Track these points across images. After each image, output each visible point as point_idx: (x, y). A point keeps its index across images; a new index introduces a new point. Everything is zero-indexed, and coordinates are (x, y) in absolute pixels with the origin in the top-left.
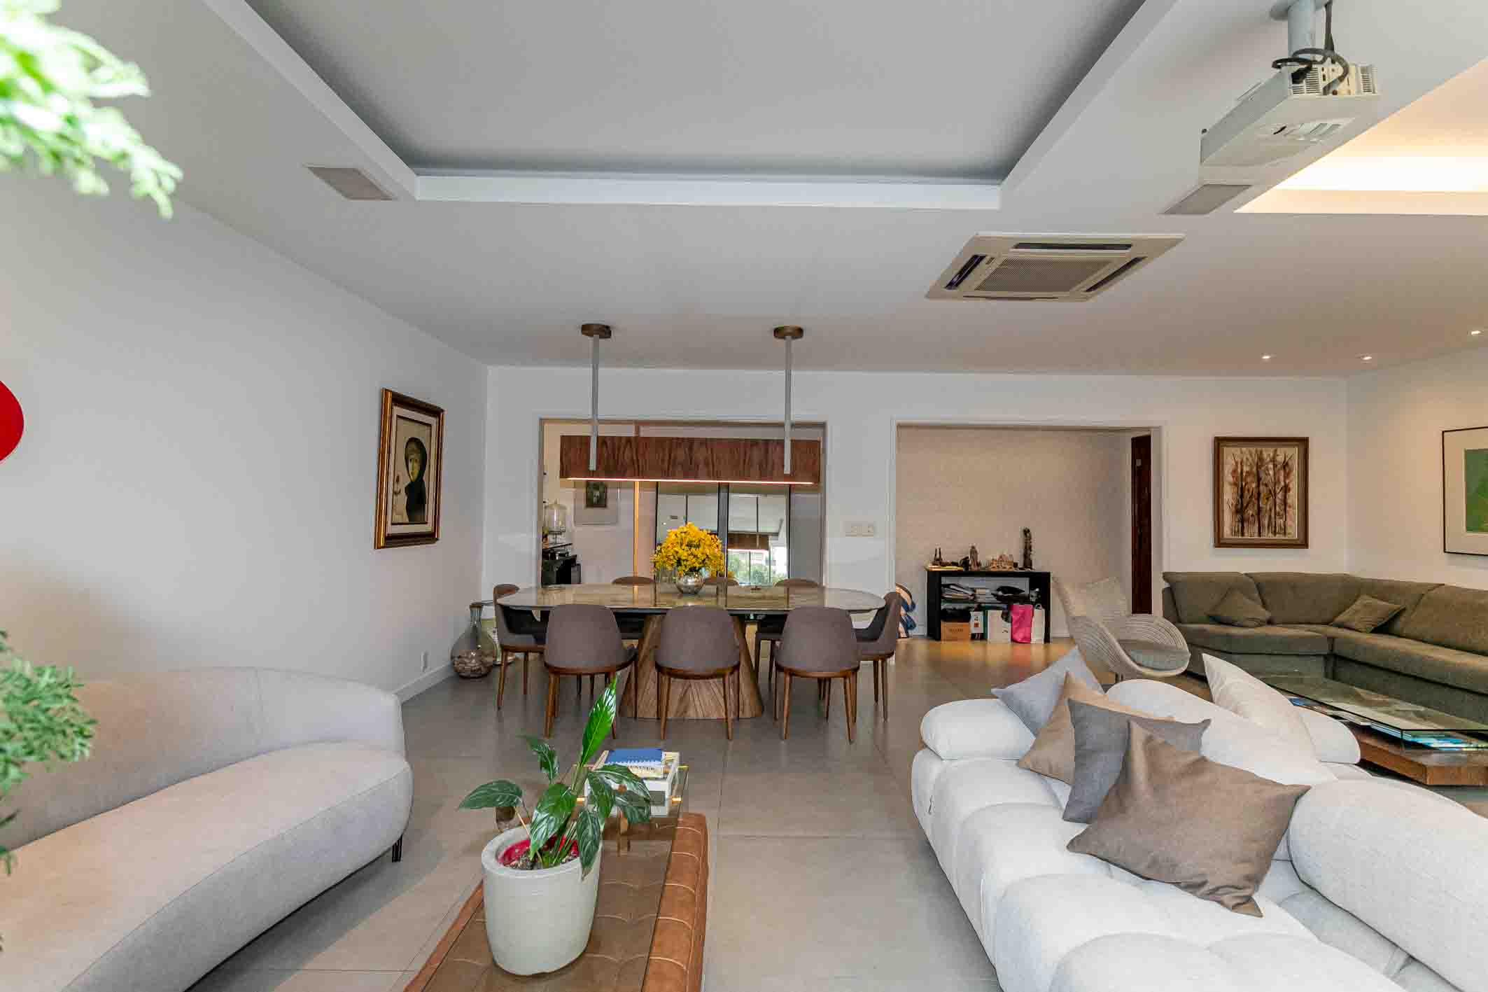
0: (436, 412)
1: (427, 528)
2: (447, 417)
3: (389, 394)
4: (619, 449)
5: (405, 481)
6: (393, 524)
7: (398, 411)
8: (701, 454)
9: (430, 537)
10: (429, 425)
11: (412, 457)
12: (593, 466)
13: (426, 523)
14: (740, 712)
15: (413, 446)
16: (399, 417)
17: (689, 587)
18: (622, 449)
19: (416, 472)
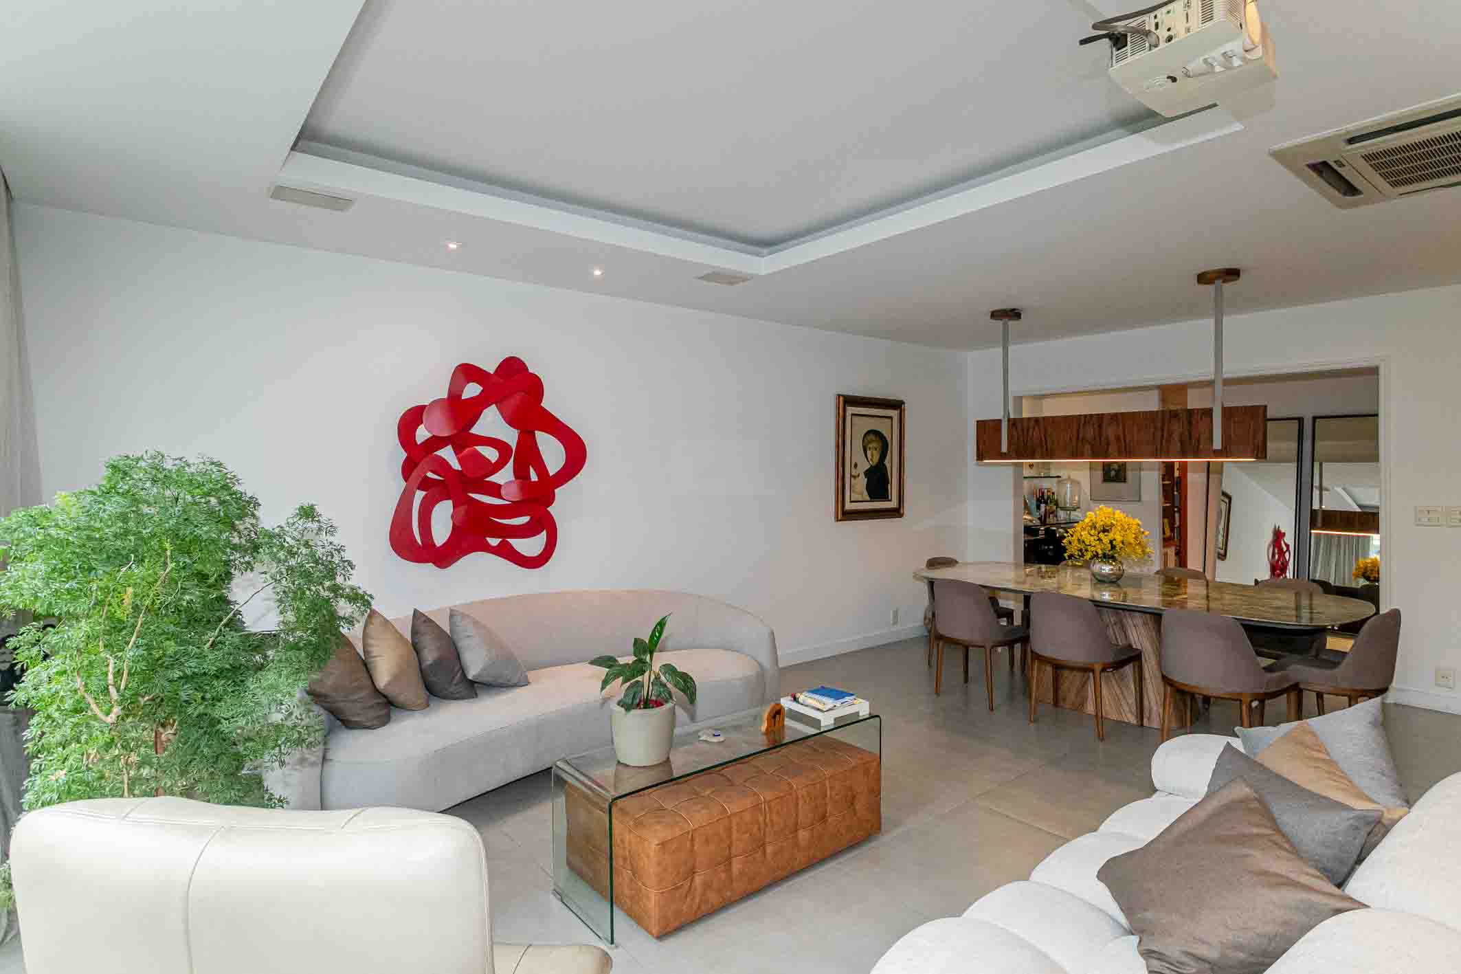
0: (897, 405)
1: (893, 504)
2: (907, 407)
3: (841, 398)
4: (1028, 430)
5: (864, 466)
6: (851, 502)
7: (851, 410)
8: (1110, 431)
9: (896, 513)
10: (891, 418)
11: (871, 446)
12: (1004, 449)
13: (890, 501)
14: (1145, 720)
15: (872, 437)
16: (853, 415)
17: (1104, 576)
18: (1031, 430)
19: (876, 458)
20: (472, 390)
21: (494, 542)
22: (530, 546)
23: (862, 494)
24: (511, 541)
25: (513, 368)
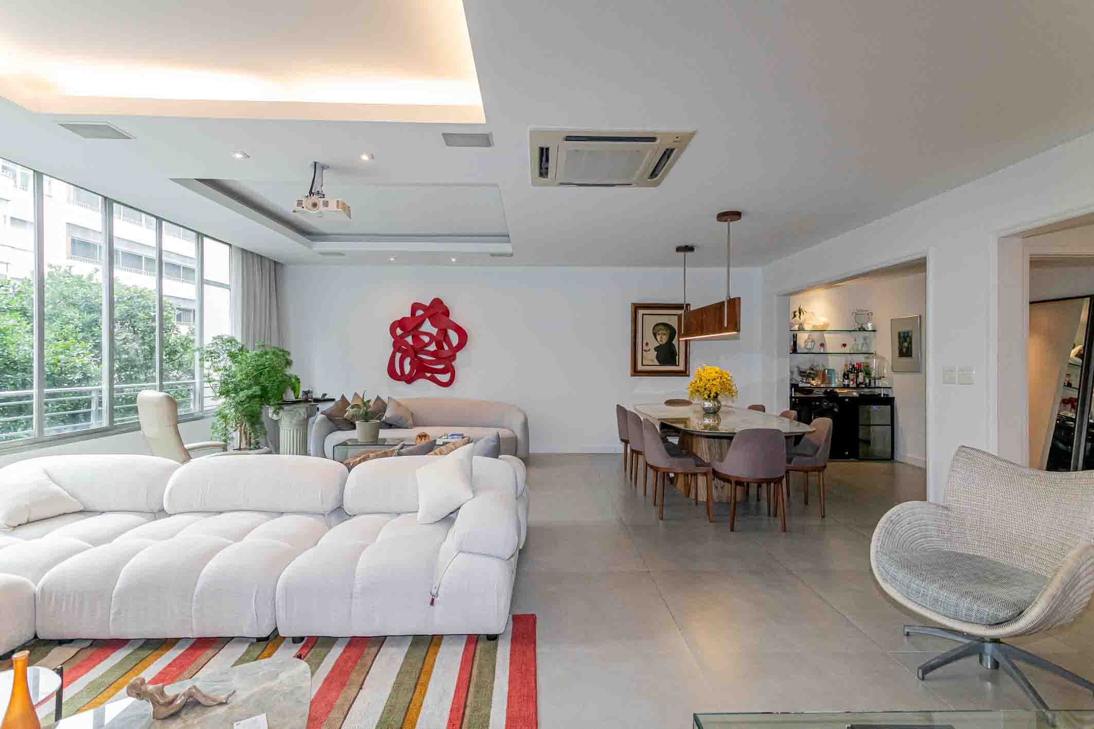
3: (634, 305)
6: (643, 366)
7: (642, 311)
9: (683, 373)
10: (678, 315)
11: (660, 332)
13: (678, 366)
15: (661, 327)
16: (644, 314)
19: (665, 340)
20: (420, 313)
21: (428, 375)
22: (445, 378)
23: (652, 361)
24: (436, 375)
25: (437, 302)
